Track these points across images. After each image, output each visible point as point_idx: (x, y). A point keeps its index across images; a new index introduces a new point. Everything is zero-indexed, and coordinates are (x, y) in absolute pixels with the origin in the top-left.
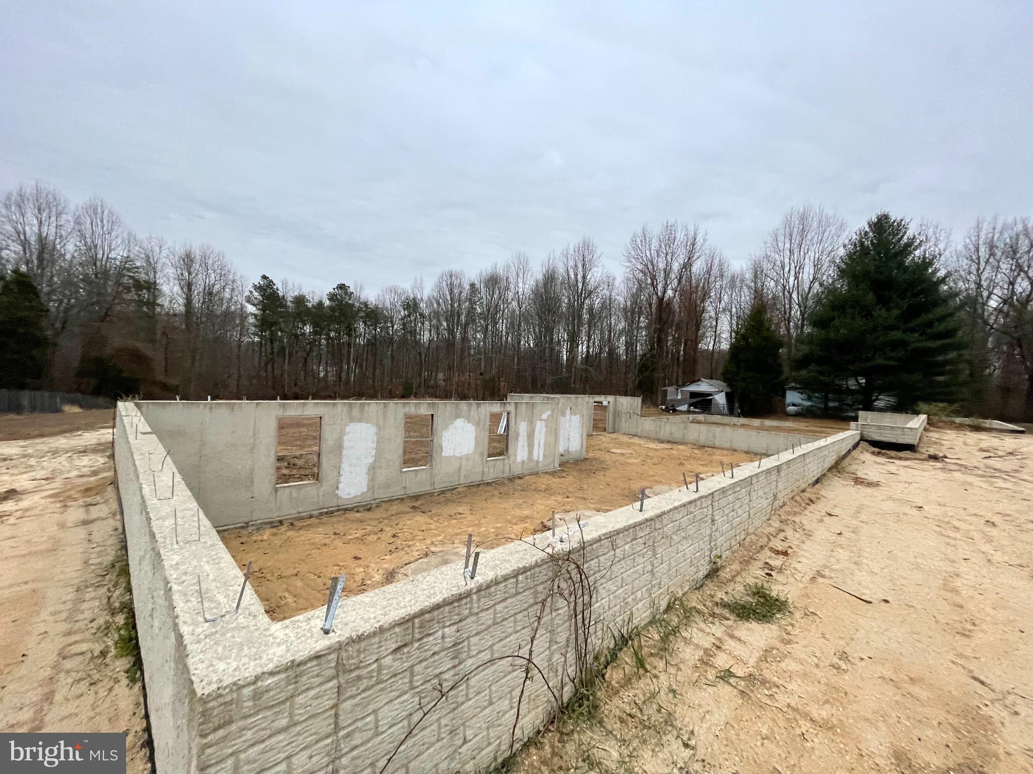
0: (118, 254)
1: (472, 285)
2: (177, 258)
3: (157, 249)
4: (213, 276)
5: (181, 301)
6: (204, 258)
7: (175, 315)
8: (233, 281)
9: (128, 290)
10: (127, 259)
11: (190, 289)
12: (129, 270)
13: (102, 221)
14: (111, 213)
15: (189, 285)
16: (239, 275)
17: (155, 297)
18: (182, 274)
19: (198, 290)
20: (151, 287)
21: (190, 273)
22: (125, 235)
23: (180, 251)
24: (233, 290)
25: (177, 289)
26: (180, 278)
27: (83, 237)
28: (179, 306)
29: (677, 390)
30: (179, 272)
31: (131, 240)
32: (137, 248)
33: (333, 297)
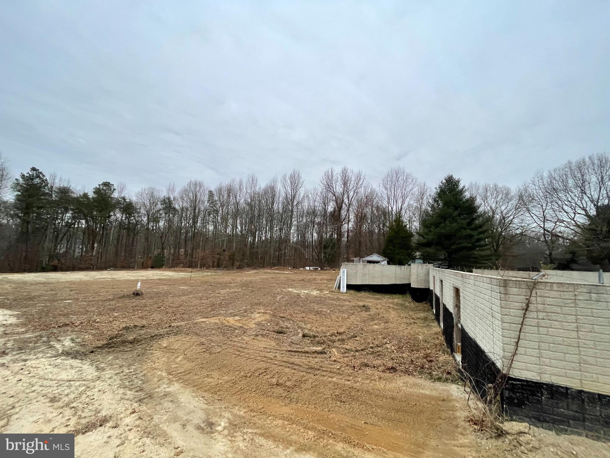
1: (211, 192)
29: (360, 259)
33: (97, 191)
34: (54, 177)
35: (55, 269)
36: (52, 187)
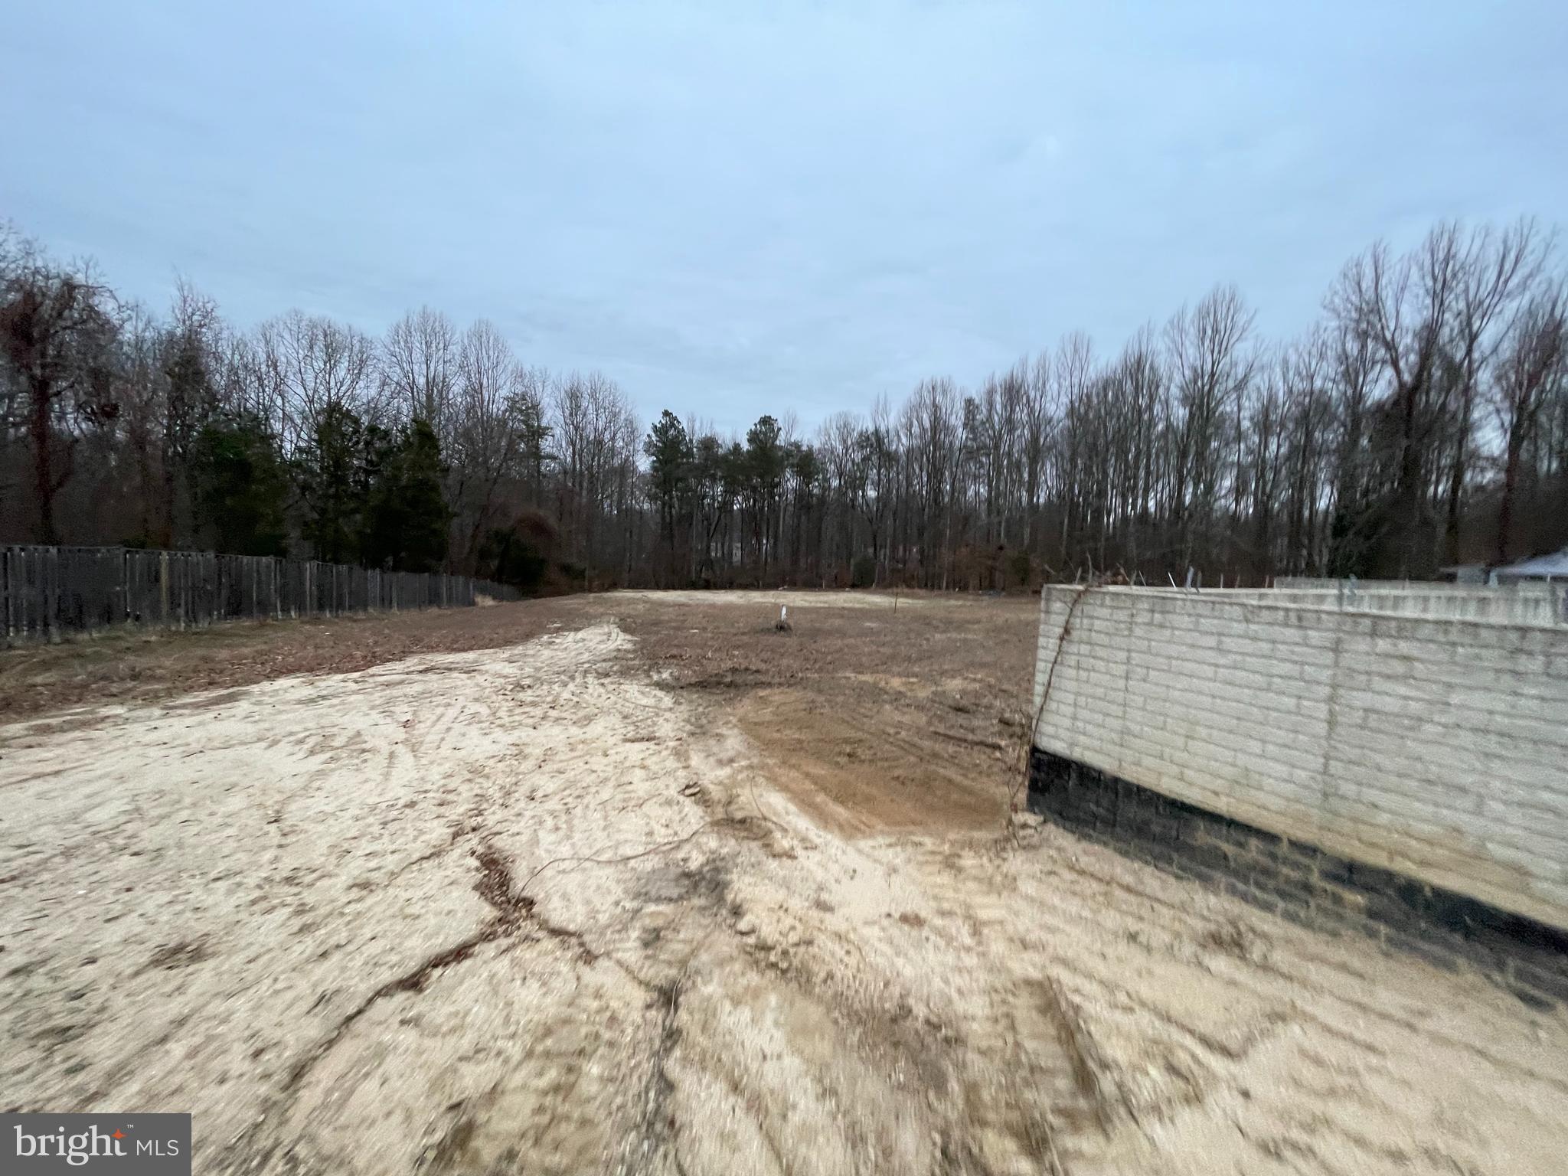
0: (503, 396)
2: (562, 395)
6: (594, 390)
13: (488, 352)
14: (497, 341)
16: (635, 411)
22: (512, 367)
23: (565, 385)
33: (753, 437)
34: (692, 420)
35: (708, 586)
36: (691, 441)
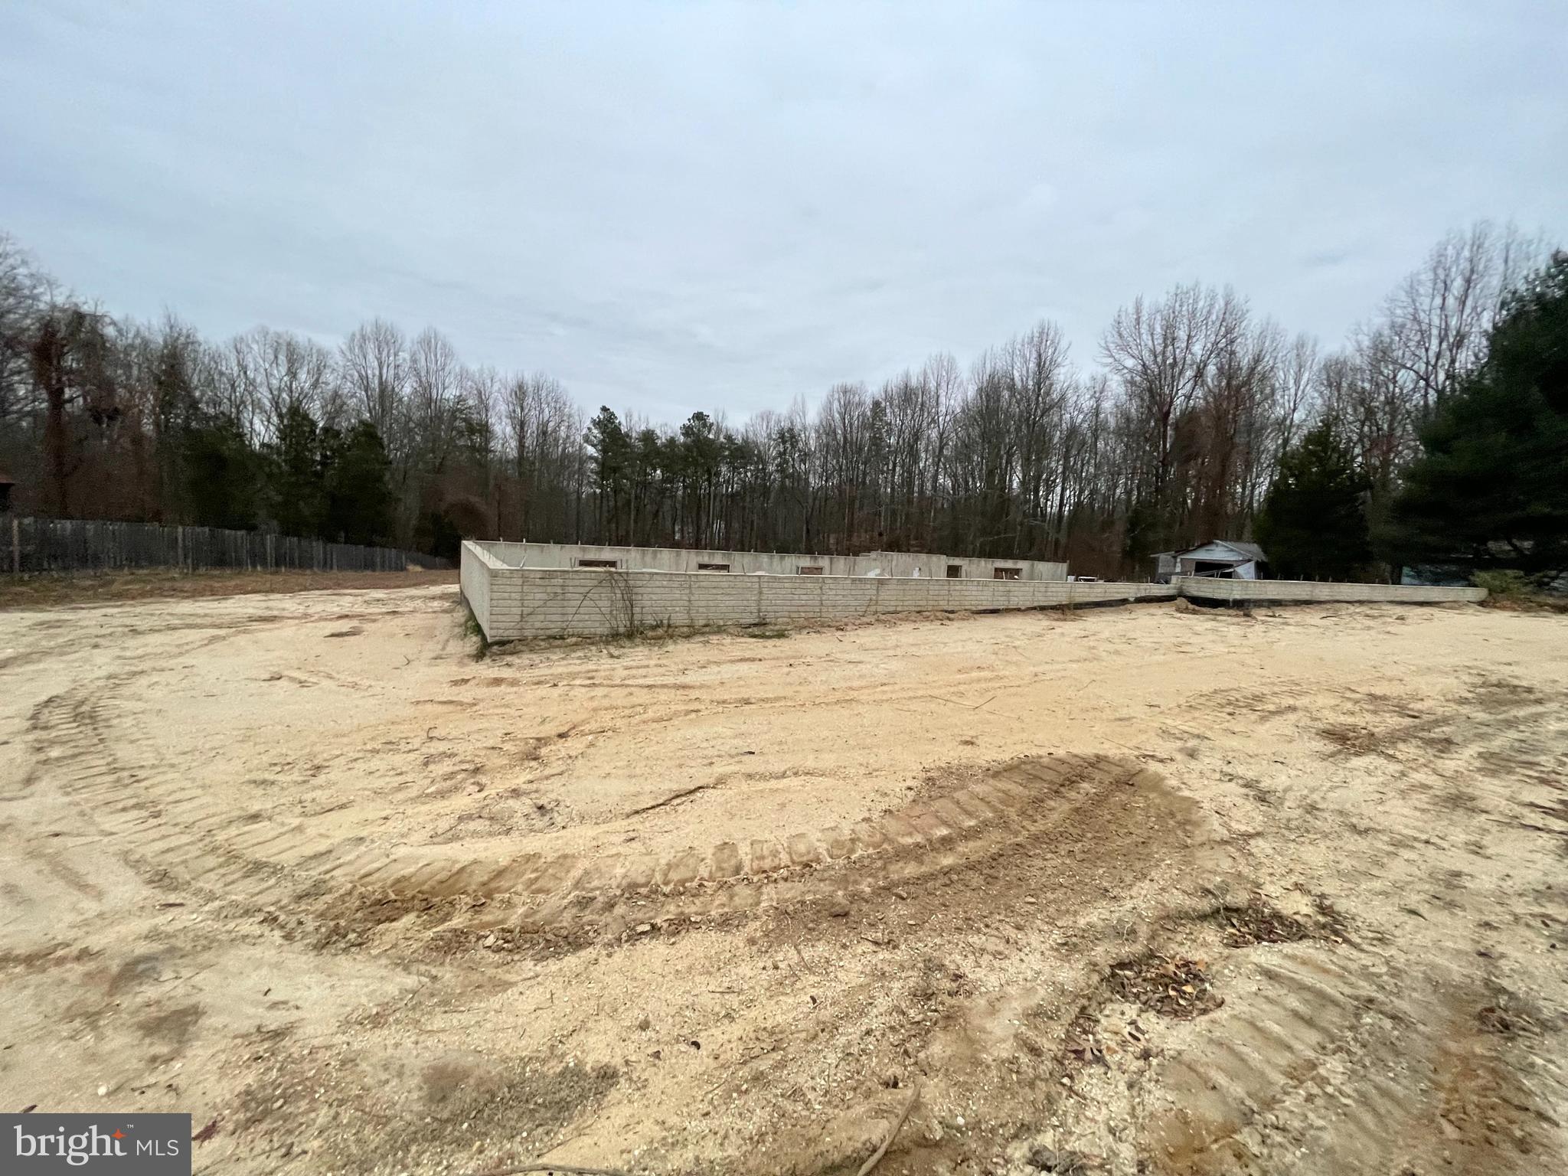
0: (451, 393)
1: (875, 404)
2: (508, 391)
3: (489, 381)
4: (547, 411)
5: (513, 444)
6: (538, 389)
7: (508, 461)
8: (570, 416)
9: (461, 434)
10: (460, 399)
11: (522, 428)
12: (461, 411)
13: (436, 356)
14: (444, 345)
15: (522, 424)
16: (575, 407)
17: (487, 441)
18: (514, 411)
19: (532, 429)
20: (484, 430)
21: (522, 409)
22: (457, 369)
23: (512, 383)
24: (569, 427)
25: (509, 430)
26: (511, 416)
27: (418, 375)
28: (512, 451)
29: (1175, 557)
30: (511, 408)
31: (463, 376)
32: (469, 383)
33: (688, 431)
36: (629, 434)
